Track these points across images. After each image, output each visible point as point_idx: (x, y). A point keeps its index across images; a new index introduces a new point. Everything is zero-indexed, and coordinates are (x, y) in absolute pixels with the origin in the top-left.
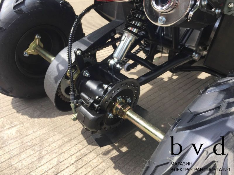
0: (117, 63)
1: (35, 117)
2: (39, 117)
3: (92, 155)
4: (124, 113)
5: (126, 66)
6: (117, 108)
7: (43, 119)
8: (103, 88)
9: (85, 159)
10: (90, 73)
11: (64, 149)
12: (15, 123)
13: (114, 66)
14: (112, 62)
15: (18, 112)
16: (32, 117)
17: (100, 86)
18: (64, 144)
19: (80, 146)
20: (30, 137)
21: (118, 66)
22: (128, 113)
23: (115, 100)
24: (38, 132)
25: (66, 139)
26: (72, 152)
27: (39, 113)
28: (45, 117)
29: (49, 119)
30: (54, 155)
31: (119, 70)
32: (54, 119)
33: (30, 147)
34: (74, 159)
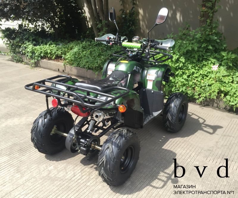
0: (90, 131)
1: (59, 161)
2: (60, 160)
3: (87, 168)
4: (95, 147)
5: (95, 131)
6: (93, 146)
7: (62, 161)
8: (87, 140)
9: (84, 170)
10: (81, 136)
11: (75, 169)
12: (51, 164)
13: (89, 132)
14: (88, 131)
15: (50, 160)
16: (57, 161)
17: (86, 140)
18: (74, 167)
19: (81, 167)
20: (60, 168)
21: (91, 132)
22: (96, 147)
23: (91, 143)
24: (62, 166)
25: (75, 166)
26: (78, 169)
27: (59, 159)
28: (63, 160)
29: (65, 161)
30: (72, 171)
31: (91, 133)
32: (67, 160)
33: (61, 171)
34: (80, 171)
